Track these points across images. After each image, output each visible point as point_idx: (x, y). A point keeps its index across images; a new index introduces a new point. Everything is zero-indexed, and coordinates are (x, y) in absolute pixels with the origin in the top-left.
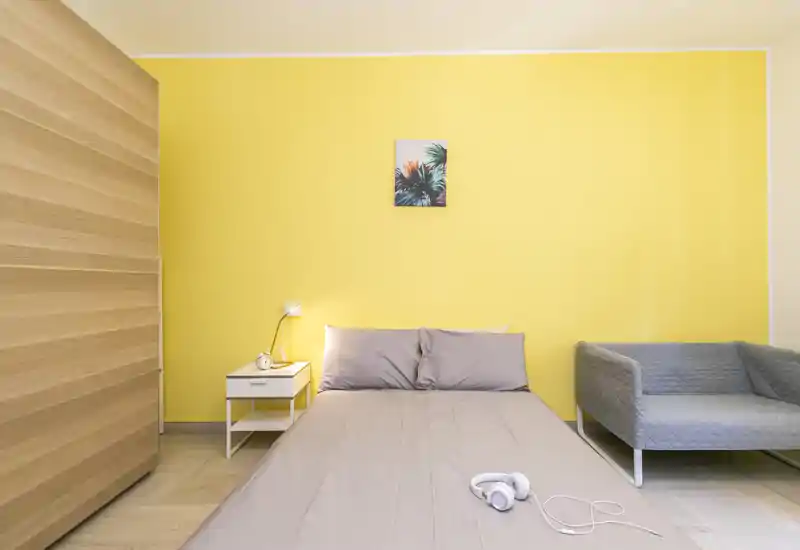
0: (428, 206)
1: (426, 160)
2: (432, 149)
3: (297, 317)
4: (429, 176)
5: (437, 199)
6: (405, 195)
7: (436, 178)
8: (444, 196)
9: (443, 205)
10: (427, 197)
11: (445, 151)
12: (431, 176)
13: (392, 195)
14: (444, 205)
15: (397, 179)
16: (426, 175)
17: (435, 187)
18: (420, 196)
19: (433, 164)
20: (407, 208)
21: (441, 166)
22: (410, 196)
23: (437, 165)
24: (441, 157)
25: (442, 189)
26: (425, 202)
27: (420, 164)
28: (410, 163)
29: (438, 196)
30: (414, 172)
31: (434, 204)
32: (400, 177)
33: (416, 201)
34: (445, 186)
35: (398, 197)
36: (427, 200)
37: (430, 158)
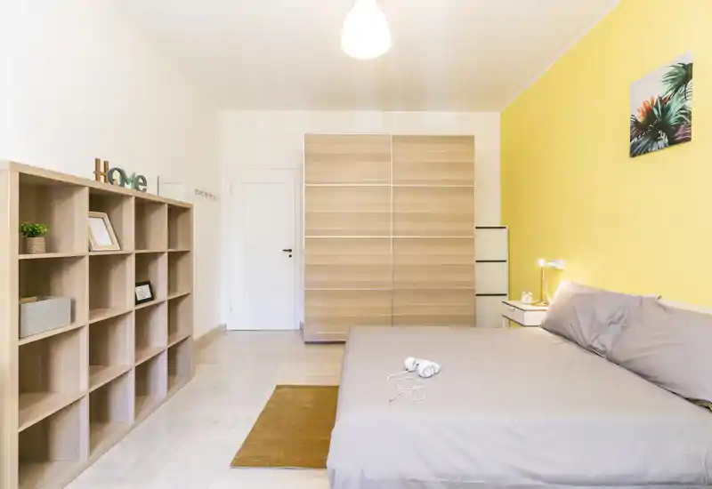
0: (666, 146)
1: (662, 90)
2: (670, 74)
3: (561, 270)
4: (665, 110)
6: (640, 143)
7: (675, 107)
9: (687, 140)
10: (664, 136)
12: (669, 108)
13: (628, 145)
15: (632, 127)
16: (662, 110)
17: (673, 120)
18: (656, 139)
19: (670, 93)
20: (642, 157)
22: (644, 143)
23: (676, 91)
24: (683, 76)
25: (684, 120)
26: (660, 143)
27: (656, 98)
28: (644, 103)
29: (677, 130)
30: (649, 113)
31: (672, 142)
32: (636, 123)
33: (652, 146)
34: (688, 115)
35: (633, 147)
36: (664, 139)
37: (669, 85)
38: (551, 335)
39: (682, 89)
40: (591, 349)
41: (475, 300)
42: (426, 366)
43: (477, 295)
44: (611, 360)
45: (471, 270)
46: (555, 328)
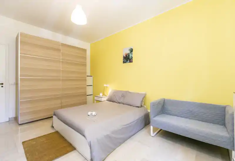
1: (128, 52)
2: (130, 49)
3: (109, 87)
4: (129, 56)
7: (130, 56)
8: (132, 60)
9: (132, 62)
10: (129, 60)
11: (132, 49)
13: (122, 61)
17: (130, 58)
18: (127, 61)
20: (125, 63)
24: (131, 50)
28: (126, 53)
30: (126, 55)
31: (130, 62)
32: (124, 57)
34: (132, 57)
35: (124, 61)
36: (129, 61)
37: (129, 51)
38: (109, 102)
39: (131, 53)
40: (119, 103)
41: (86, 97)
42: (94, 113)
43: (87, 95)
44: (123, 104)
45: (85, 88)
46: (110, 100)
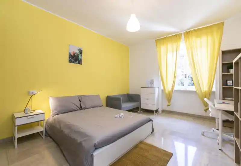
1: (77, 52)
2: (79, 49)
4: (78, 56)
5: (80, 62)
6: (72, 60)
7: (80, 57)
8: (82, 62)
10: (78, 61)
11: (82, 51)
13: (68, 59)
14: (81, 64)
15: (69, 55)
17: (79, 59)
18: (76, 61)
19: (79, 53)
20: (72, 64)
21: (81, 54)
22: (73, 61)
25: (81, 60)
26: (77, 63)
28: (73, 52)
30: (74, 54)
